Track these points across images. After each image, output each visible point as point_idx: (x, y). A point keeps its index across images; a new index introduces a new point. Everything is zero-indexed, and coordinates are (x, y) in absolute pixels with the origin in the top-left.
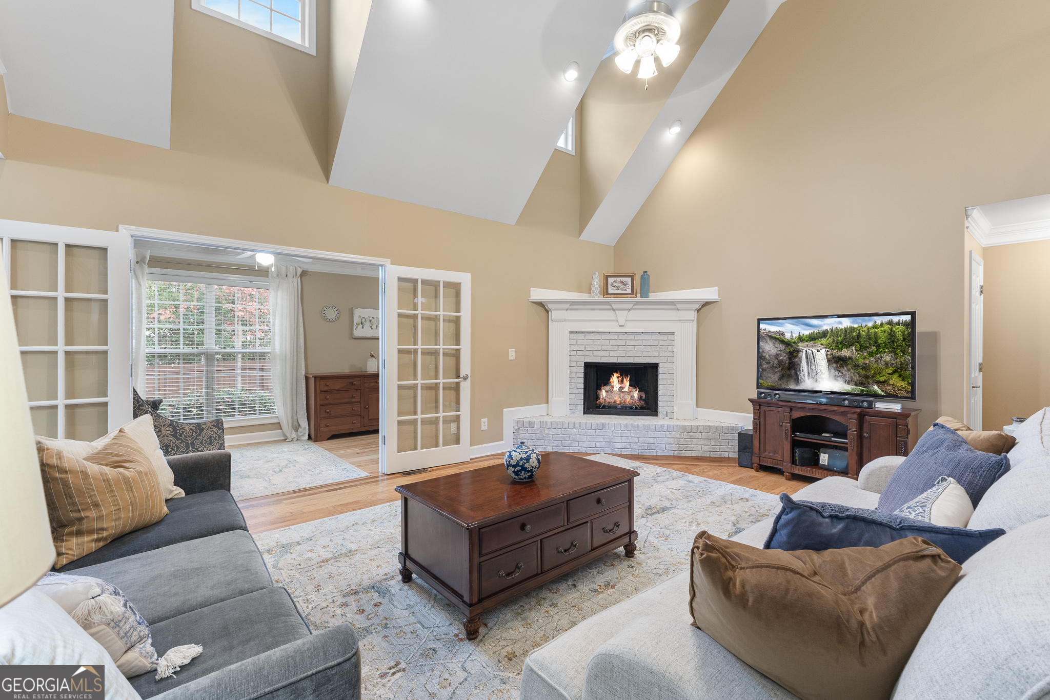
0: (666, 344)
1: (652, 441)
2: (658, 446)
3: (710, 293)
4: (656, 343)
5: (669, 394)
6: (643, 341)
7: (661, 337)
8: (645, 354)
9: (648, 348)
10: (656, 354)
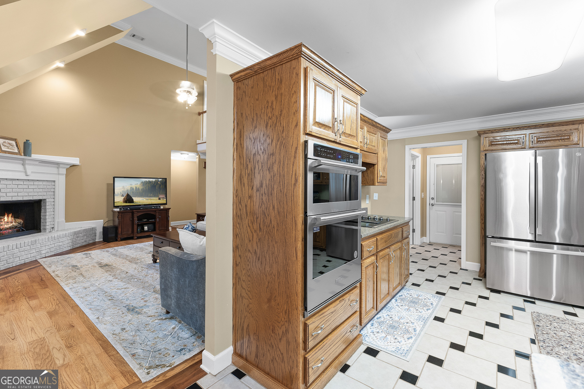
0: (50, 188)
1: (61, 244)
2: (63, 246)
3: (75, 161)
4: (45, 187)
5: (51, 217)
6: (38, 186)
7: (48, 183)
8: (40, 194)
9: (41, 190)
10: (45, 194)
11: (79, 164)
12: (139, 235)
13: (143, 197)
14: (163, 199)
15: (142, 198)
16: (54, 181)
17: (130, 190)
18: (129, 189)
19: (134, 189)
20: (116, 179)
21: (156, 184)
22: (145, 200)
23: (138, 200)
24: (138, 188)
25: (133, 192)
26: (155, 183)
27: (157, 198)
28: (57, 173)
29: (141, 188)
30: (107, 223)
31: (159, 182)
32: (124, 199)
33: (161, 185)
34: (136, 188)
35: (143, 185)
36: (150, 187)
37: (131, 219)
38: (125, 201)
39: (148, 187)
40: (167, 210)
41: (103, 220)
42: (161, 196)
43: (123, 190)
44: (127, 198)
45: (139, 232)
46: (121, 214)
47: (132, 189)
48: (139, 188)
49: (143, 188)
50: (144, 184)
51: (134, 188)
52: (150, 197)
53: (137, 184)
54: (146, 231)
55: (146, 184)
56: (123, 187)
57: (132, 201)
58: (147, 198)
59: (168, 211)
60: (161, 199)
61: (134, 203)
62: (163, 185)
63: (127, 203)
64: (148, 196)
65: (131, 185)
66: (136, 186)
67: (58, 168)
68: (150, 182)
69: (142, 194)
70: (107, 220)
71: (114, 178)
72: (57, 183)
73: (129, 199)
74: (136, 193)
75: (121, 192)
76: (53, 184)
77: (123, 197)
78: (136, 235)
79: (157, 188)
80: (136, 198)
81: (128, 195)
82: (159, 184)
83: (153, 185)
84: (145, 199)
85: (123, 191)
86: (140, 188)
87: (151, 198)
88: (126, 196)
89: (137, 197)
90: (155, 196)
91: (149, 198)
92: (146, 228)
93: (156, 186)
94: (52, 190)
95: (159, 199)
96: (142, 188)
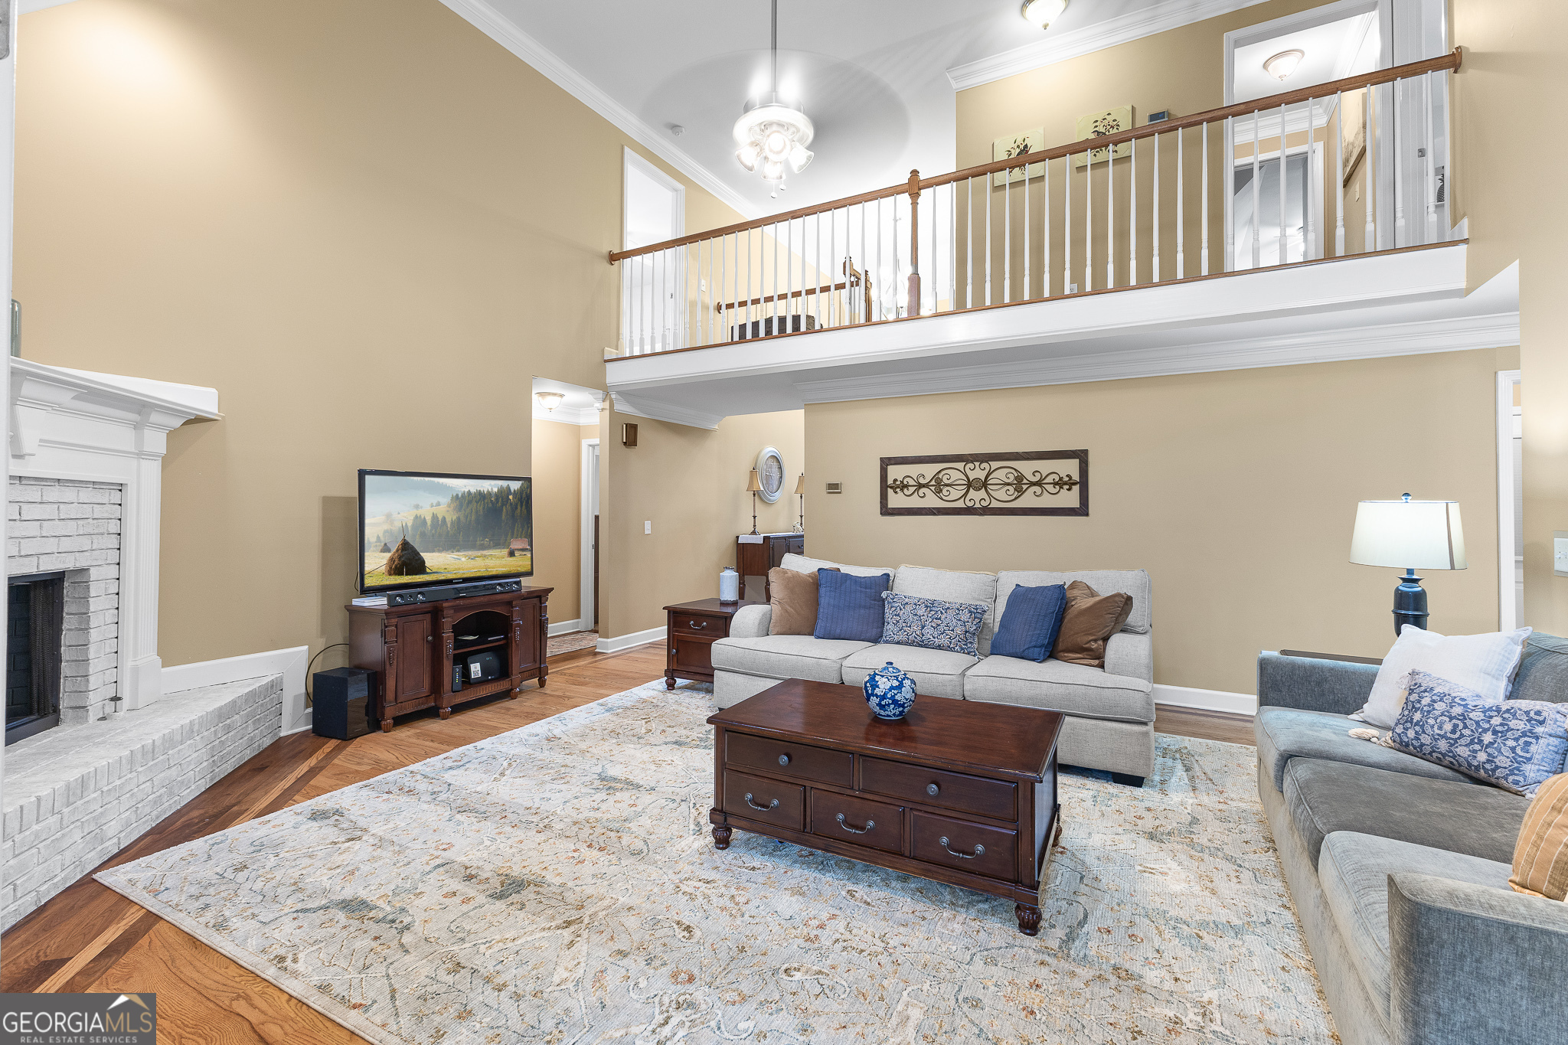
11: (216, 411)
12: (460, 699)
13: (458, 551)
14: (521, 553)
15: (455, 555)
16: (121, 488)
17: (413, 525)
18: (410, 524)
19: (429, 522)
20: (367, 477)
21: (503, 505)
22: (463, 559)
23: (441, 563)
24: (440, 518)
25: (423, 535)
26: (497, 499)
27: (505, 552)
28: (133, 450)
29: (451, 517)
30: (321, 657)
31: (511, 497)
32: (392, 560)
33: (517, 505)
34: (434, 517)
35: (460, 508)
36: (481, 513)
37: (430, 638)
38: (396, 569)
39: (477, 512)
40: (540, 597)
41: (306, 647)
42: (516, 544)
43: (386, 527)
44: (400, 557)
45: (460, 688)
46: (394, 621)
47: (420, 521)
48: (444, 518)
49: (458, 518)
50: (461, 505)
51: (429, 519)
52: (483, 548)
53: (438, 504)
54: (480, 682)
55: (470, 502)
56: (389, 516)
57: (419, 567)
58: (470, 553)
59: (543, 599)
60: (517, 553)
61: (428, 573)
62: (524, 507)
63: (401, 574)
64: (474, 547)
65: (417, 507)
66: (435, 510)
67: (137, 427)
68: (481, 496)
69: (453, 539)
70: (321, 644)
71: (362, 474)
72: (131, 492)
73: (408, 560)
74: (433, 535)
75: (381, 535)
76: (116, 497)
77: (388, 555)
78: (449, 699)
79: (503, 517)
80: (436, 554)
81: (405, 546)
82: (511, 504)
83: (490, 505)
84: (466, 556)
85: (386, 532)
86: (448, 520)
87: (485, 552)
88: (397, 550)
89: (439, 551)
90: (497, 545)
91: (480, 553)
92: (476, 669)
93: (502, 510)
94: (114, 529)
95: (512, 554)
96: (454, 518)
